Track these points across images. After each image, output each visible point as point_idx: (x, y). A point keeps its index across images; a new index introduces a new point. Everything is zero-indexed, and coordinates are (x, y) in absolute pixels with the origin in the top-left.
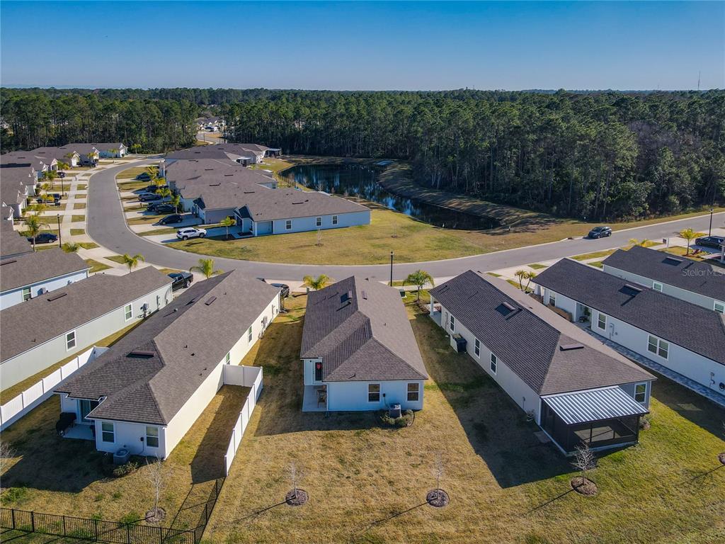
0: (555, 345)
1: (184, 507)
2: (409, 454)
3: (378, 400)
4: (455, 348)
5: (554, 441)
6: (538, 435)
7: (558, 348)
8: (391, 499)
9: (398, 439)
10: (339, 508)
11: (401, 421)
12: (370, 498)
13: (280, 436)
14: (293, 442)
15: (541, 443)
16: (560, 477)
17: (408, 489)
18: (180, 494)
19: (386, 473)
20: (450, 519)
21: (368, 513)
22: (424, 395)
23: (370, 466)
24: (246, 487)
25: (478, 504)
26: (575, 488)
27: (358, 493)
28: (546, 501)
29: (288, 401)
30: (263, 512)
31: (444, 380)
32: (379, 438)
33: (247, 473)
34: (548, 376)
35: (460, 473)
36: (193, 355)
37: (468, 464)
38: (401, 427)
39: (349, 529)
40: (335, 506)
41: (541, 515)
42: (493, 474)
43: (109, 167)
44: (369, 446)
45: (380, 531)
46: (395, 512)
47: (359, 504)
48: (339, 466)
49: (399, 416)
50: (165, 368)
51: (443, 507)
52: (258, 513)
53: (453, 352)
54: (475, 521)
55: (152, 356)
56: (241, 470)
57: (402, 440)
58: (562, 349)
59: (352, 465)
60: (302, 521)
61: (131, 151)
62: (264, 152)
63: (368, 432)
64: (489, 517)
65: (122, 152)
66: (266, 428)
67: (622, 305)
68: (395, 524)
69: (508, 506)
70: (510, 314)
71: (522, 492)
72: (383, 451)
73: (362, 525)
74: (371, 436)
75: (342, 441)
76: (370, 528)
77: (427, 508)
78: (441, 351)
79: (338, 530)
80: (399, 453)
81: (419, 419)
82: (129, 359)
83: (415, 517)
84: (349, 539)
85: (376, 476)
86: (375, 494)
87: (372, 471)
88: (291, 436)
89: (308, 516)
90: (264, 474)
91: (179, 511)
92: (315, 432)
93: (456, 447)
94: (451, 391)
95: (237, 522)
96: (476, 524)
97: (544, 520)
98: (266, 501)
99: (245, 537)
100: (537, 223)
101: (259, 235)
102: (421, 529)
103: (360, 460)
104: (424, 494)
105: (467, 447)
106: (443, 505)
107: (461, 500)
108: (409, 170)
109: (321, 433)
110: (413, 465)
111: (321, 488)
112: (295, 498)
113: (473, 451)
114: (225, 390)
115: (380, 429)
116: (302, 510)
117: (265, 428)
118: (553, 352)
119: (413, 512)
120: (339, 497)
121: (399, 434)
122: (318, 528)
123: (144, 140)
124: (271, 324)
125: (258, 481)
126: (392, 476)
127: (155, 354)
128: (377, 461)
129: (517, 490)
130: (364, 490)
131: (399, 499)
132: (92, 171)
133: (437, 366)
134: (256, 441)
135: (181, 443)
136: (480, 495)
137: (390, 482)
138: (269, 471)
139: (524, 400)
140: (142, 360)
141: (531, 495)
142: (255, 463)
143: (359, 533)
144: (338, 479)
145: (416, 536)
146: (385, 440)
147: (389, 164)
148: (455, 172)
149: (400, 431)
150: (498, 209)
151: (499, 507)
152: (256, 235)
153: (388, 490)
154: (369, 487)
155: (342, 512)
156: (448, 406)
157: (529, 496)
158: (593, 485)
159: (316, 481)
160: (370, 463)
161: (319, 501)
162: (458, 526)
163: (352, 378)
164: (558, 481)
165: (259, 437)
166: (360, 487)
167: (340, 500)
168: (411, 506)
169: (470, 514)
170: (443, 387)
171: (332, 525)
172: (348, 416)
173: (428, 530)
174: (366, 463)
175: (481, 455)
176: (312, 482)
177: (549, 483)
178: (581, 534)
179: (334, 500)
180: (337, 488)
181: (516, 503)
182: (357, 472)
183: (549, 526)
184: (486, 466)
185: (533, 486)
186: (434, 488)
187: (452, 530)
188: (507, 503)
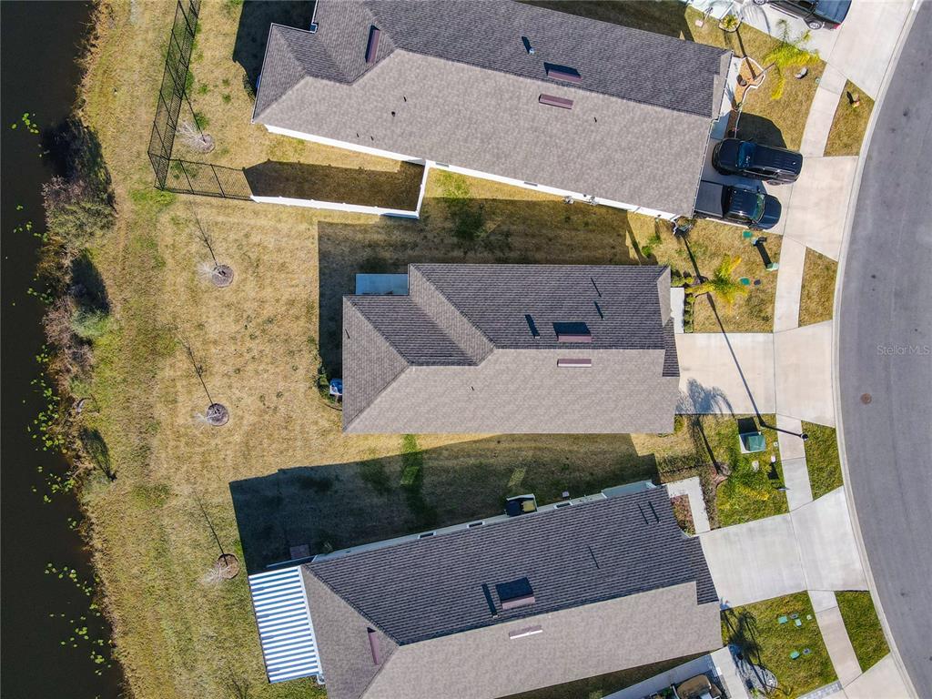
2: (279, 395)
8: (219, 368)
9: (302, 386)
14: (303, 266)
17: (230, 387)
18: (231, 160)
23: (262, 351)
24: (240, 224)
26: (224, 556)
27: (225, 336)
28: (210, 520)
30: (206, 245)
32: (304, 364)
33: (261, 222)
35: (251, 445)
36: (395, 114)
38: (320, 391)
41: (194, 509)
42: (248, 479)
44: (292, 352)
46: (201, 371)
47: (212, 337)
48: (262, 319)
50: (346, 86)
52: (206, 241)
57: (301, 390)
59: (264, 332)
63: (315, 352)
66: (331, 234)
68: (188, 369)
71: (223, 501)
72: (284, 366)
73: (187, 337)
74: (309, 355)
76: (184, 346)
80: (281, 384)
81: (336, 415)
85: (248, 356)
87: (255, 353)
90: (256, 240)
91: (211, 165)
92: (317, 291)
95: (197, 223)
102: (183, 392)
103: (273, 341)
104: (223, 402)
105: (290, 462)
107: (214, 437)
109: (316, 296)
110: (263, 397)
111: (233, 300)
113: (285, 468)
115: (318, 367)
117: (332, 232)
119: (201, 389)
120: (221, 316)
121: (310, 388)
125: (247, 236)
126: (248, 373)
128: (270, 359)
129: (225, 497)
130: (229, 343)
131: (217, 377)
134: (311, 224)
137: (239, 370)
138: (259, 245)
141: (219, 508)
142: (275, 229)
144: (245, 317)
146: (301, 371)
149: (314, 389)
151: (205, 472)
153: (229, 367)
154: (233, 348)
155: (203, 319)
157: (218, 506)
159: (243, 294)
160: (267, 352)
162: (184, 428)
164: (235, 542)
165: (315, 227)
166: (233, 338)
167: (218, 318)
168: (208, 387)
169: (198, 442)
174: (267, 347)
175: (277, 474)
176: (242, 291)
177: (234, 533)
179: (217, 312)
180: (233, 315)
181: (210, 490)
182: (253, 337)
184: (260, 475)
185: (231, 514)
186: (231, 413)
187: (180, 421)
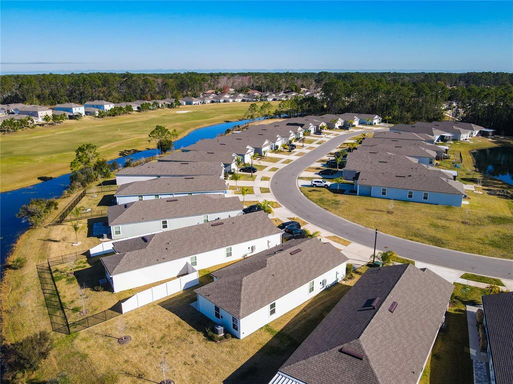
0: (342, 344)
2: (193, 356)
3: (219, 318)
7: (339, 347)
9: (201, 345)
23: (168, 349)
34: (302, 362)
36: (167, 249)
44: (185, 339)
50: (144, 249)
55: (147, 242)
56: (131, 315)
58: (340, 350)
61: (384, 121)
62: (477, 132)
63: (196, 332)
65: (375, 121)
66: (166, 303)
74: (194, 335)
81: (229, 343)
82: (141, 240)
101: (360, 195)
105: (225, 375)
109: (178, 319)
110: (185, 363)
113: (224, 379)
118: (332, 348)
134: (155, 306)
144: (149, 344)
152: (357, 194)
154: (152, 357)
156: (259, 347)
163: (207, 296)
165: (158, 306)
166: (149, 354)
168: (150, 379)
170: (280, 336)
176: (139, 338)
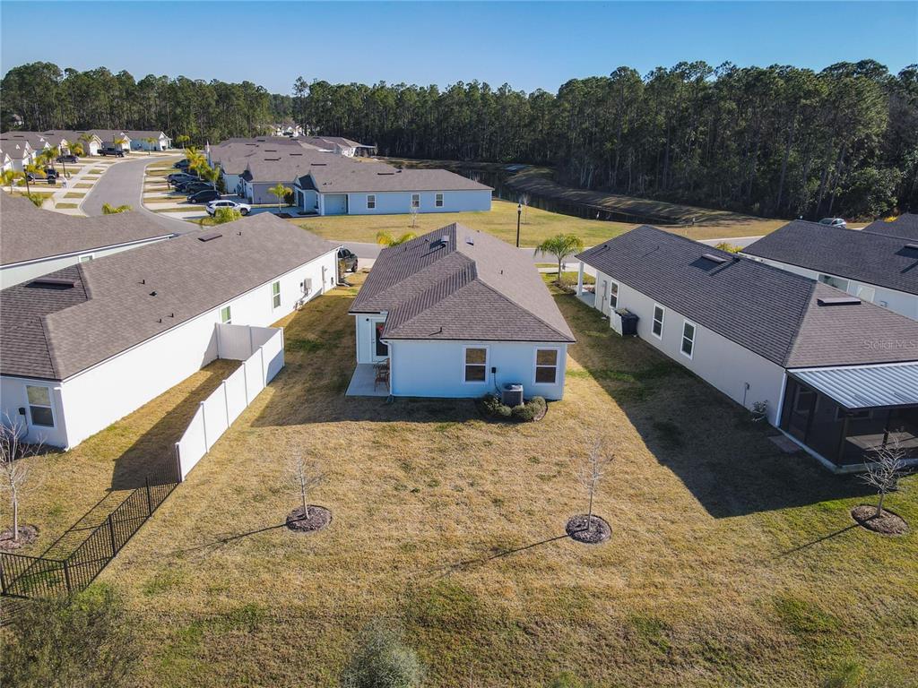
0: (808, 297)
1: (80, 526)
2: (535, 460)
3: (483, 379)
4: (619, 330)
5: (807, 449)
6: (777, 441)
7: (813, 301)
8: (496, 527)
9: (516, 438)
10: (389, 539)
11: (522, 410)
12: (454, 525)
13: (299, 427)
14: (320, 435)
15: (783, 452)
16: (829, 504)
17: (530, 513)
18: (79, 505)
19: (489, 487)
20: (613, 564)
21: (447, 548)
22: (566, 383)
23: (460, 476)
24: (213, 499)
25: (668, 542)
26: (862, 523)
27: (429, 516)
28: (807, 542)
29: (324, 382)
30: (234, 540)
31: (599, 365)
32: (480, 435)
33: (223, 478)
34: (799, 340)
35: (632, 492)
36: (153, 294)
37: (647, 479)
38: (523, 420)
39: (403, 575)
40: (381, 535)
41: (800, 564)
42: (695, 495)
43: (141, 158)
44: (460, 445)
45: (469, 580)
46: (501, 550)
47: (431, 534)
48: (400, 474)
49: (519, 403)
50: (89, 302)
51: (599, 544)
52: (225, 541)
53: (615, 334)
54: (666, 570)
55: (71, 286)
56: (212, 473)
57: (523, 440)
58: (821, 303)
59: (424, 472)
60: (311, 557)
61: (175, 144)
62: (354, 149)
63: (460, 425)
64: (693, 564)
65: (163, 144)
66: (276, 417)
67: (903, 272)
68: (500, 568)
69: (729, 547)
70: (717, 268)
71: (756, 525)
72: (485, 453)
73: (431, 568)
74: (466, 431)
75: (410, 436)
76: (448, 573)
77: (567, 544)
78: (594, 333)
79: (382, 576)
80: (515, 457)
81: (554, 412)
82: (29, 290)
83: (543, 558)
84: (403, 590)
85: (469, 490)
86: (464, 518)
87: (462, 483)
88: (318, 429)
89: (324, 549)
90: (254, 481)
91: (66, 532)
93: (622, 453)
94: (613, 380)
95: (180, 554)
96: (669, 574)
97: (807, 573)
98: (248, 521)
99: (187, 580)
100: (732, 220)
101: (327, 214)
102: (553, 579)
103: (442, 466)
104: (563, 521)
105: (644, 455)
106: (600, 540)
107: (635, 534)
108: (548, 173)
109: (373, 425)
110: (542, 478)
111: (360, 506)
112: (306, 518)
113: (655, 460)
114: (218, 365)
115: (482, 423)
116: (316, 539)
117: (271, 416)
118: (804, 307)
119: (540, 550)
120: (391, 521)
121: (517, 431)
122: (340, 571)
123: (194, 132)
124: (318, 297)
125: (239, 491)
126: (501, 492)
127: (76, 283)
128: (474, 468)
129: (746, 522)
130: (444, 511)
131: (512, 529)
132: (117, 160)
133: (588, 350)
134: (253, 433)
135: (111, 428)
136: (673, 527)
137: (496, 501)
138: (264, 476)
139: (748, 388)
140: (53, 291)
141: (772, 530)
142: (242, 463)
143: (423, 582)
145: (543, 591)
146: (491, 438)
147: (521, 169)
148: (613, 167)
149: (520, 427)
150: (674, 207)
151: (712, 548)
152: (323, 214)
153: (492, 512)
154: (453, 507)
155: (394, 545)
156: (608, 398)
157: (770, 531)
158: (896, 520)
159: (350, 495)
160: (461, 470)
161: (351, 526)
162: (631, 577)
163: (436, 336)
164: (826, 510)
165: (258, 429)
166: (435, 506)
167: (393, 525)
168: (534, 541)
169: (654, 557)
170: (598, 375)
171: (371, 567)
172: (427, 403)
173: (569, 581)
174: (452, 470)
175: (670, 467)
176: (345, 495)
177: (808, 512)
178: (888, 600)
179: (383, 526)
180: (391, 506)
181: (746, 542)
182: (434, 483)
183: (819, 583)
184: (680, 484)
185: (775, 517)
186: (580, 513)
187: (619, 583)
188: (729, 542)
